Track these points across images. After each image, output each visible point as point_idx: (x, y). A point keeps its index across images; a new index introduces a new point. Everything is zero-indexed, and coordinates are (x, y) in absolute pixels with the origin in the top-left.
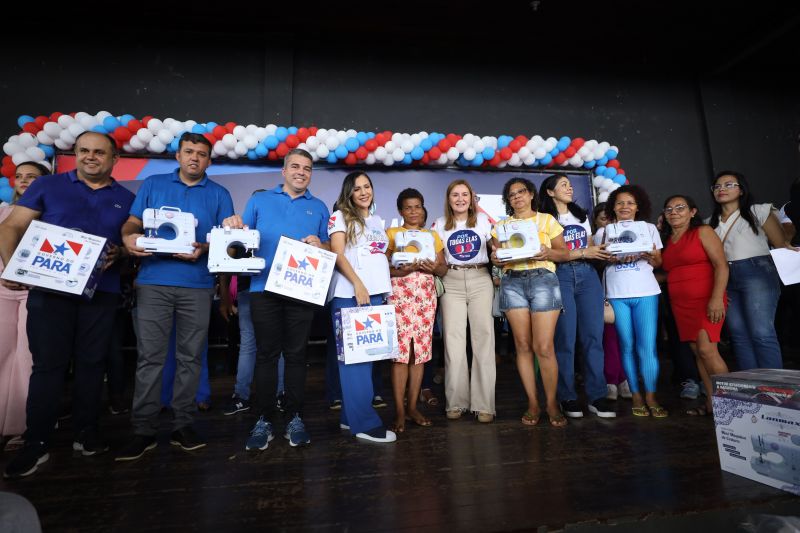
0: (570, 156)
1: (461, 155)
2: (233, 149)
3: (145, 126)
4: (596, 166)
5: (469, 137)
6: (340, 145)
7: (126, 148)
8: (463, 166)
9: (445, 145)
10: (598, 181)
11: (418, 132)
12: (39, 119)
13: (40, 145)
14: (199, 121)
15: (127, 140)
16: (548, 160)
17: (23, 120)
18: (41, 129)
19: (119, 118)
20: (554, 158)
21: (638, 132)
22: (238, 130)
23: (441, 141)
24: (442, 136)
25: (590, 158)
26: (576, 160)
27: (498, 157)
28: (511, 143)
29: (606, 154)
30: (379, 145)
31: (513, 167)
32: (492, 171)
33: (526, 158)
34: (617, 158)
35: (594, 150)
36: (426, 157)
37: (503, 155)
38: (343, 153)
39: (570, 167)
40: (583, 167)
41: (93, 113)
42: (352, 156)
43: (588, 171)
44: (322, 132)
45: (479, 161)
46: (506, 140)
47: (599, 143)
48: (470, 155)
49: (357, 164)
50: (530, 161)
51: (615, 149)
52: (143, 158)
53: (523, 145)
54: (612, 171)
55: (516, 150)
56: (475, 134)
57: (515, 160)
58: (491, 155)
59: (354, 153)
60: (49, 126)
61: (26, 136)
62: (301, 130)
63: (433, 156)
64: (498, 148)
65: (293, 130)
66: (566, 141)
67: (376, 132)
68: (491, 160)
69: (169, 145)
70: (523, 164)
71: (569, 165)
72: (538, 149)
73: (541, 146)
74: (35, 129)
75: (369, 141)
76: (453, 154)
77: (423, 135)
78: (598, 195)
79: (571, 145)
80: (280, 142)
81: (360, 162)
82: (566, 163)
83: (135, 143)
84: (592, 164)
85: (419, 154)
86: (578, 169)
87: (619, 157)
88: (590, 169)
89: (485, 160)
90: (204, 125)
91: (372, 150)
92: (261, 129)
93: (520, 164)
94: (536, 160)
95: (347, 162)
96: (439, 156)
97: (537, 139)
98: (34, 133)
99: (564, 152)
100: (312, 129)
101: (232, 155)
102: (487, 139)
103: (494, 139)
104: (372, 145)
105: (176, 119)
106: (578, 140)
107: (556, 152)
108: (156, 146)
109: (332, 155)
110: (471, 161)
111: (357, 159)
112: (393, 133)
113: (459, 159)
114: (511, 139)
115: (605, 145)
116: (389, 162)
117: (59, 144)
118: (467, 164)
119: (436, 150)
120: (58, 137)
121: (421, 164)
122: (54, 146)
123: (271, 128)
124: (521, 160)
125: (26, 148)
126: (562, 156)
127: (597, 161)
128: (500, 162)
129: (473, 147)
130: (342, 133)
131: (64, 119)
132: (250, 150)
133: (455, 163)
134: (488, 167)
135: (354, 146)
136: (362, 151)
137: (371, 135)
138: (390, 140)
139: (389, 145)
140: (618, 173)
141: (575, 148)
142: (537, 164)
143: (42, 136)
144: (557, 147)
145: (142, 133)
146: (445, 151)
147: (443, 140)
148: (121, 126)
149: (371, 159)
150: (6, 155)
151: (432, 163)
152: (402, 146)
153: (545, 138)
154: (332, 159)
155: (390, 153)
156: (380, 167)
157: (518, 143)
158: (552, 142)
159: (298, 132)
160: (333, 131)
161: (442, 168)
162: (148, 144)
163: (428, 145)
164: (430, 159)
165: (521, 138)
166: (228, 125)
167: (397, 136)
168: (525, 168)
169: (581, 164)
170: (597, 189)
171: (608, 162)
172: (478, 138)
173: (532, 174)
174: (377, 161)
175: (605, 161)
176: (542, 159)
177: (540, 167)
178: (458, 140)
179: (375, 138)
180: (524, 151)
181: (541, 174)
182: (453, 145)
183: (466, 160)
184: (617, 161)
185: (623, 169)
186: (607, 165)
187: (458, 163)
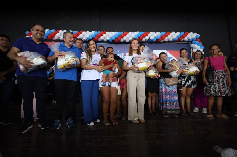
0: (184, 38)
1: (149, 38)
3: (58, 33)
4: (192, 41)
5: (152, 32)
6: (113, 36)
7: (54, 39)
8: (150, 42)
9: (144, 35)
10: (193, 45)
11: (136, 32)
14: (73, 31)
15: (53, 37)
16: (177, 39)
17: (27, 32)
19: (51, 31)
20: (179, 38)
21: (206, 30)
22: (84, 32)
24: (144, 33)
25: (191, 38)
26: (186, 39)
27: (161, 39)
28: (165, 34)
29: (196, 37)
30: (125, 36)
31: (165, 42)
32: (159, 43)
33: (169, 39)
34: (199, 38)
35: (192, 36)
36: (139, 39)
38: (114, 38)
39: (184, 41)
40: (188, 41)
42: (116, 40)
44: (108, 32)
45: (155, 40)
46: (163, 33)
47: (193, 33)
48: (152, 38)
50: (171, 39)
51: (199, 35)
52: (58, 42)
53: (169, 34)
54: (198, 42)
55: (167, 36)
57: (166, 39)
58: (159, 38)
59: (117, 38)
62: (102, 32)
63: (141, 39)
64: (161, 36)
65: (99, 32)
66: (183, 33)
67: (124, 32)
68: (159, 40)
70: (169, 41)
71: (183, 40)
72: (174, 35)
73: (175, 35)
75: (121, 35)
76: (147, 38)
77: (138, 32)
78: (192, 50)
79: (184, 34)
80: (96, 36)
81: (119, 41)
82: (182, 40)
84: (191, 40)
86: (186, 42)
88: (190, 42)
89: (157, 40)
91: (122, 37)
92: (90, 32)
93: (168, 41)
94: (173, 39)
96: (143, 39)
97: (173, 33)
99: (182, 36)
100: (105, 31)
102: (157, 33)
103: (160, 33)
104: (122, 36)
105: (67, 30)
106: (187, 33)
107: (179, 36)
108: (61, 38)
110: (152, 40)
112: (129, 32)
113: (148, 40)
114: (165, 33)
115: (195, 34)
116: (127, 41)
118: (151, 41)
119: (142, 37)
123: (93, 32)
124: (168, 39)
126: (181, 38)
127: (193, 39)
128: (161, 40)
129: (153, 35)
130: (113, 32)
132: (87, 38)
135: (117, 36)
136: (120, 38)
137: (122, 33)
138: (128, 34)
139: (127, 36)
141: (186, 35)
142: (173, 40)
144: (180, 35)
146: (144, 37)
148: (52, 33)
149: (122, 40)
152: (131, 36)
153: (176, 32)
154: (111, 40)
155: (128, 38)
156: (125, 43)
157: (167, 34)
158: (178, 33)
159: (101, 33)
160: (111, 32)
161: (144, 42)
162: (59, 38)
163: (139, 35)
165: (168, 32)
166: (81, 31)
168: (169, 42)
169: (187, 40)
170: (192, 48)
171: (196, 39)
172: (155, 33)
173: (171, 44)
174: (124, 40)
175: (195, 39)
176: (175, 39)
177: (174, 41)
178: (148, 34)
179: (123, 34)
180: (169, 36)
181: (174, 44)
182: (147, 35)
183: (151, 40)
184: (199, 39)
185: (201, 41)
186: (196, 40)
187: (148, 41)
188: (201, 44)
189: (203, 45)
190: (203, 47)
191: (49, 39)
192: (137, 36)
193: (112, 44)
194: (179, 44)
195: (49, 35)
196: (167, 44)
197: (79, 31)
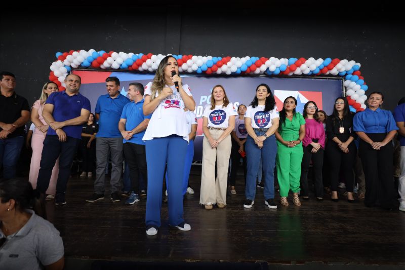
0: (331, 69)
1: (268, 69)
2: (150, 67)
3: (110, 56)
4: (346, 74)
5: (272, 59)
6: (203, 64)
7: (102, 67)
8: (268, 74)
9: (259, 63)
10: (346, 83)
11: (244, 57)
12: (65, 54)
13: (65, 66)
14: (135, 53)
15: (102, 63)
16: (318, 71)
17: (58, 54)
18: (65, 58)
19: (99, 52)
20: (321, 70)
22: (154, 57)
23: (257, 61)
24: (258, 59)
25: (343, 70)
26: (334, 71)
27: (288, 70)
28: (295, 62)
29: (352, 68)
30: (224, 64)
31: (297, 75)
32: (285, 77)
33: (304, 70)
34: (359, 70)
35: (345, 65)
36: (249, 70)
37: (291, 68)
38: (205, 68)
39: (330, 75)
40: (338, 75)
41: (87, 50)
42: (210, 70)
43: (341, 77)
44: (194, 57)
45: (278, 72)
46: (293, 60)
47: (349, 61)
48: (272, 69)
49: (212, 74)
50: (307, 72)
51: (359, 65)
52: (109, 71)
53: (303, 63)
54: (356, 77)
55: (299, 66)
56: (276, 57)
57: (298, 71)
58: (284, 68)
59: (211, 68)
60: (69, 57)
61: (59, 62)
62: (184, 56)
63: (253, 69)
64: (289, 64)
65: (180, 56)
66: (329, 60)
67: (222, 57)
68: (284, 71)
69: (121, 65)
70: (303, 74)
72: (312, 65)
73: (314, 63)
74: (63, 58)
75: (219, 61)
76: (263, 68)
77: (248, 58)
78: (346, 91)
79: (331, 63)
82: (328, 73)
83: (106, 64)
84: (344, 73)
85: (245, 68)
86: (335, 76)
87: (360, 69)
88: (343, 76)
89: (281, 72)
90: (137, 55)
91: (220, 66)
93: (301, 73)
94: (310, 71)
95: (207, 73)
96: (255, 70)
97: (311, 60)
98: (63, 61)
99: (327, 67)
100: (190, 56)
101: (150, 70)
102: (282, 60)
103: (286, 60)
104: (220, 64)
105: (125, 52)
106: (336, 60)
107: (322, 67)
108: (115, 66)
109: (199, 69)
110: (273, 72)
111: (212, 71)
112: (231, 57)
113: (266, 71)
114: (296, 59)
115: (353, 63)
116: (229, 73)
117: (73, 66)
118: (270, 74)
119: (254, 66)
120: (73, 62)
121: (246, 74)
122: (71, 66)
124: (301, 71)
125: (59, 68)
126: (326, 69)
127: (347, 71)
128: (289, 73)
129: (274, 64)
130: (205, 57)
131: (75, 53)
133: (264, 73)
134: (282, 75)
135: (211, 64)
136: (215, 67)
137: (220, 58)
138: (230, 61)
139: (229, 63)
140: (359, 79)
141: (334, 64)
142: (311, 73)
143: (66, 62)
144: (323, 64)
145: (109, 60)
146: (259, 66)
147: (258, 61)
148: (99, 56)
149: (219, 71)
150: (51, 71)
151: (252, 73)
152: (236, 64)
153: (316, 59)
154: (200, 71)
155: (229, 68)
156: (224, 75)
157: (300, 62)
158: (320, 61)
159: (182, 58)
160: (200, 57)
161: (257, 76)
162: (111, 65)
163: (250, 64)
164: (251, 71)
165: (302, 59)
166: (149, 55)
167: (233, 59)
168: (303, 76)
169: (337, 73)
170: (346, 88)
171: (354, 72)
172: (277, 59)
173: (307, 79)
174: (222, 72)
175: (352, 72)
176: (314, 71)
177: (312, 75)
178: (266, 60)
179: (222, 60)
180: (304, 66)
181: (313, 79)
182: (264, 63)
183: (270, 72)
184: (359, 72)
185: (363, 76)
186: (353, 74)
187: (266, 73)
188: (362, 81)
189: (366, 83)
190: (366, 87)
191: (94, 67)
192: (246, 64)
193: (202, 78)
194: (321, 80)
195: (95, 59)
196: (301, 79)
197: (145, 53)
